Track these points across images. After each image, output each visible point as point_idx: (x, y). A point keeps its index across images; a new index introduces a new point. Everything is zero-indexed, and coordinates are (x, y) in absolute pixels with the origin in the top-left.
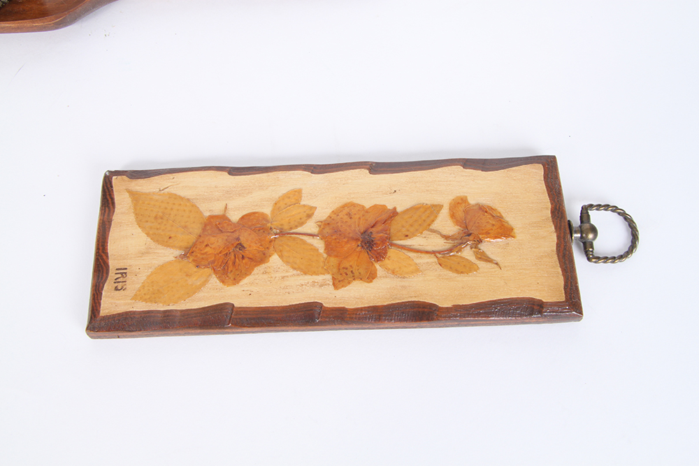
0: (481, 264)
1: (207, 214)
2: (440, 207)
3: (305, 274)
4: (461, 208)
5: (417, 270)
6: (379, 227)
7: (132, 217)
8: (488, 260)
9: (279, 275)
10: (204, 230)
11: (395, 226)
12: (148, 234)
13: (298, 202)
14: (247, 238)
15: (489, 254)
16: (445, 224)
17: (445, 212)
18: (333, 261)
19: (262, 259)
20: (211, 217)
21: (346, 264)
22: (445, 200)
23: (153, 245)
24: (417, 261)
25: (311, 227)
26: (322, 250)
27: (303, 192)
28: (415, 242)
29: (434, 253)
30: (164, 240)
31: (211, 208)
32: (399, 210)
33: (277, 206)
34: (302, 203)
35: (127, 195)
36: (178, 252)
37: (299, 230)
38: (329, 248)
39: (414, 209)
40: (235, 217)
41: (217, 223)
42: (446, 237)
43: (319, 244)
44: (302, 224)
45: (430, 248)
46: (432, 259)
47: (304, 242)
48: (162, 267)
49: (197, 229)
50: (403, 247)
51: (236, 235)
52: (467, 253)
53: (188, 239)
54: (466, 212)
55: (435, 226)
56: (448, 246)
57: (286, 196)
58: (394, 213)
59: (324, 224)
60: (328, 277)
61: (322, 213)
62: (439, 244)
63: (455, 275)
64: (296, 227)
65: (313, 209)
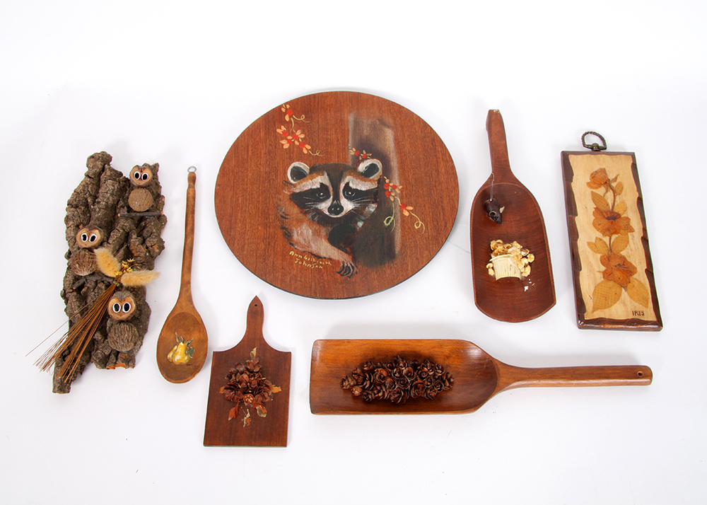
0: (618, 181)
1: (603, 279)
2: (592, 192)
3: (628, 242)
4: (592, 185)
5: (623, 202)
6: (604, 214)
7: (607, 310)
8: (616, 178)
9: (630, 252)
10: (611, 280)
11: (603, 208)
12: (615, 303)
13: (593, 243)
14: (614, 263)
15: (614, 177)
16: (601, 191)
17: (594, 191)
18: (622, 231)
19: (624, 259)
20: (604, 277)
21: (623, 227)
22: (589, 190)
23: (620, 300)
24: (619, 202)
25: (606, 239)
26: (617, 236)
27: (588, 241)
28: (610, 202)
29: (615, 196)
30: (618, 296)
31: (600, 278)
32: (595, 207)
33: (598, 252)
34: (594, 242)
35: (595, 313)
36: (623, 290)
37: (608, 243)
38: (615, 232)
39: (594, 201)
40: (603, 268)
41: (607, 275)
42: (607, 192)
43: (614, 237)
44: (605, 243)
45: (613, 198)
46: (617, 198)
47: (613, 242)
48: (631, 297)
49: (611, 283)
50: (613, 207)
51: (613, 267)
52: (614, 185)
53: (616, 288)
54: (595, 183)
55: (602, 195)
56: (611, 191)
57: (591, 248)
58: (596, 209)
59: (604, 234)
60: (629, 234)
61: (600, 235)
62: (610, 194)
63: (624, 191)
64: (606, 245)
65: (596, 238)
